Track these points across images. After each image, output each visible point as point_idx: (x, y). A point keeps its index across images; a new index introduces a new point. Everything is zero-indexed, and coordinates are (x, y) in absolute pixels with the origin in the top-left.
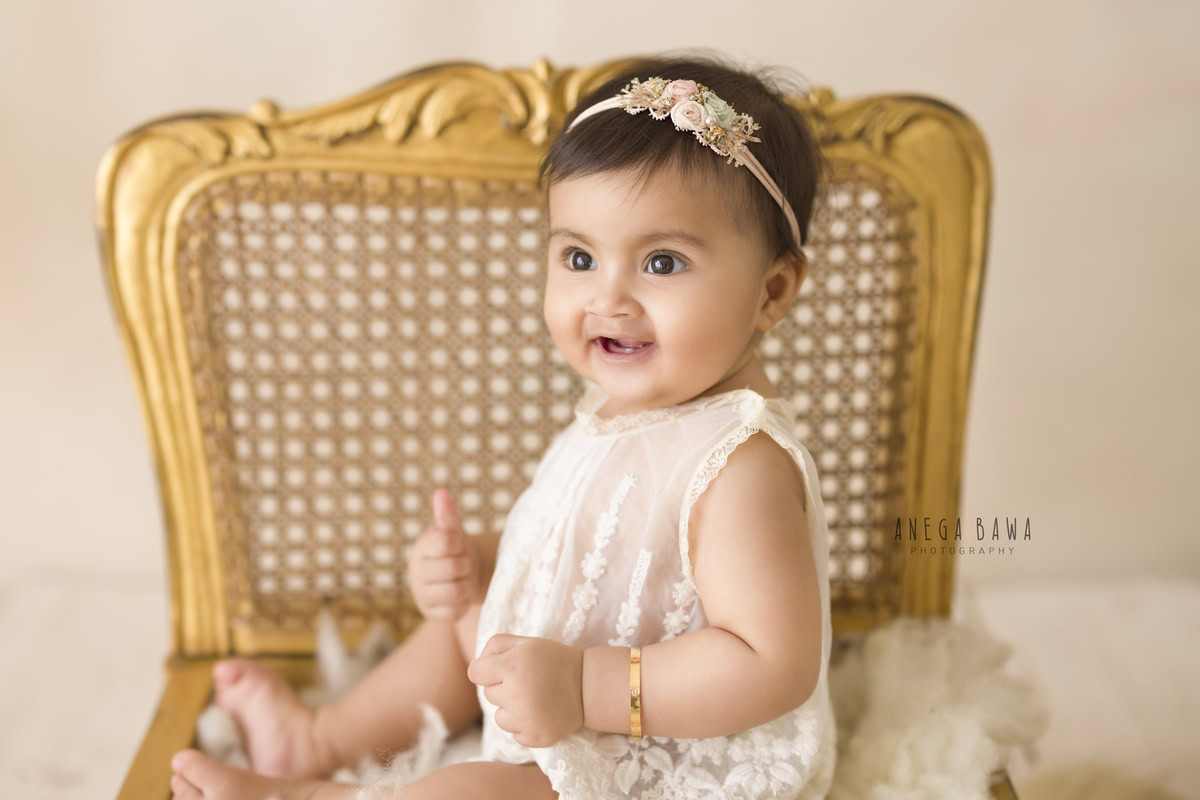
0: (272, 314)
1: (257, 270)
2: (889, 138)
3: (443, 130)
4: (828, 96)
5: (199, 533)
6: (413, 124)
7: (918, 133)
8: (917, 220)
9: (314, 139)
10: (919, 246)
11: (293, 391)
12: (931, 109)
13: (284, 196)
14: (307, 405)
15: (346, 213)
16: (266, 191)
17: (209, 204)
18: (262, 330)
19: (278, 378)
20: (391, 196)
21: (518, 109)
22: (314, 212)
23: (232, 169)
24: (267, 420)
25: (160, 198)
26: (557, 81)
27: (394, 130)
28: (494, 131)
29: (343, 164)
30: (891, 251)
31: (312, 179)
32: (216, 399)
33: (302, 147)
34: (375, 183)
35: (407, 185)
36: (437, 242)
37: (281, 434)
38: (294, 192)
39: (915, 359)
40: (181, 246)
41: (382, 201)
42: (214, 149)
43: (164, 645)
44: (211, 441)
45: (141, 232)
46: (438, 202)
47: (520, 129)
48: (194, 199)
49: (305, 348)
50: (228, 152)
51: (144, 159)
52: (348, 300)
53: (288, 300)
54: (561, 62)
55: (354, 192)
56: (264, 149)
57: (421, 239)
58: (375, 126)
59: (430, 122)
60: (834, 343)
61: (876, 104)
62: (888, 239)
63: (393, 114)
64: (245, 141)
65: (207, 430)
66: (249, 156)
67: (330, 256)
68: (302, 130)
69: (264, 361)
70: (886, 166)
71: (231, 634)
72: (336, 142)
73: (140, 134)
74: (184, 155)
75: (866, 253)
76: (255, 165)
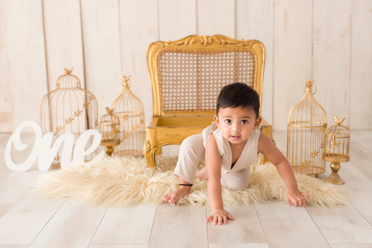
0: (169, 68)
1: (167, 62)
2: (251, 45)
3: (193, 43)
4: (243, 40)
5: (157, 98)
6: (189, 43)
7: (255, 45)
8: (255, 56)
9: (175, 44)
10: (256, 60)
11: (171, 78)
12: (257, 42)
13: (171, 52)
14: (173, 80)
15: (179, 54)
16: (169, 51)
17: (161, 53)
18: (167, 70)
19: (169, 77)
20: (185, 52)
21: (202, 41)
22: (175, 54)
23: (165, 48)
24: (167, 82)
25: (155, 52)
26: (208, 37)
27: (186, 44)
28: (199, 44)
29: (179, 48)
30: (252, 60)
31: (175, 50)
32: (160, 80)
33: (174, 46)
34: (183, 50)
35: (187, 51)
36: (191, 58)
37: (169, 84)
38: (173, 51)
39: (255, 75)
40: (157, 59)
41: (184, 53)
42: (162, 45)
43: (152, 115)
44: (160, 86)
45: (152, 57)
46: (191, 53)
47: (203, 44)
48: (159, 52)
49: (173, 72)
50: (164, 46)
51: (153, 47)
52: (179, 66)
53: (171, 66)
54: (208, 35)
55: (180, 51)
56: (169, 46)
57: (189, 58)
58: (183, 43)
59: (191, 43)
60: (244, 73)
61: (249, 41)
62: (251, 59)
63: (186, 42)
64: (166, 45)
65: (159, 84)
66: (167, 47)
67: (177, 60)
68: (173, 44)
69: (167, 74)
70: (251, 49)
71: (161, 113)
72: (179, 45)
73: (153, 44)
74: (158, 46)
75: (249, 61)
76: (168, 48)
